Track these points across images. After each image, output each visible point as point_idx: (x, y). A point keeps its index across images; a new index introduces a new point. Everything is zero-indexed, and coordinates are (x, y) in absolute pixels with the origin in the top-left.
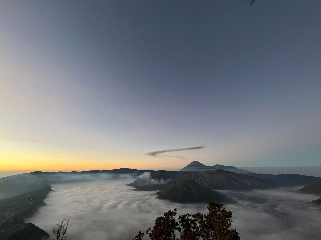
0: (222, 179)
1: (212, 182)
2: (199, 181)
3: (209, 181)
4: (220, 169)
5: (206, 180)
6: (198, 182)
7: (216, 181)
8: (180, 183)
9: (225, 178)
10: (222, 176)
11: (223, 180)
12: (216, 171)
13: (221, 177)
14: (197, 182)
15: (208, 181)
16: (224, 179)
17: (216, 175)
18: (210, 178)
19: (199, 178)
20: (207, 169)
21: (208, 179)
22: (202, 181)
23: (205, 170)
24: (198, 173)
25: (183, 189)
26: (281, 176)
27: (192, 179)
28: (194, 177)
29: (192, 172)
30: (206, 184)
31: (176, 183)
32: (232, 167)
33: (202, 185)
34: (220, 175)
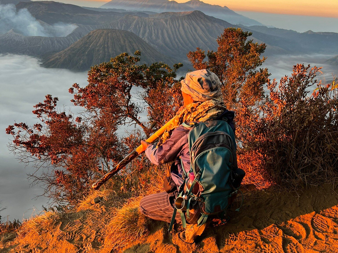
0: (198, 34)
1: (175, 40)
2: (146, 35)
3: (169, 38)
4: (199, 12)
5: (162, 34)
6: (143, 34)
7: (184, 36)
8: (101, 36)
9: (203, 31)
10: (198, 28)
11: (200, 36)
12: (188, 16)
13: (196, 30)
14: (141, 36)
15: (166, 35)
16: (201, 33)
17: (186, 24)
18: (171, 29)
19: (147, 27)
20: (168, 7)
21: (167, 32)
22: (154, 35)
23: (165, 11)
24: (147, 15)
25: (106, 50)
26: (310, 35)
27: (131, 30)
28: (136, 26)
29: (131, 13)
30: (160, 41)
31: (90, 36)
32: (225, 10)
33: (152, 45)
34: (195, 24)
